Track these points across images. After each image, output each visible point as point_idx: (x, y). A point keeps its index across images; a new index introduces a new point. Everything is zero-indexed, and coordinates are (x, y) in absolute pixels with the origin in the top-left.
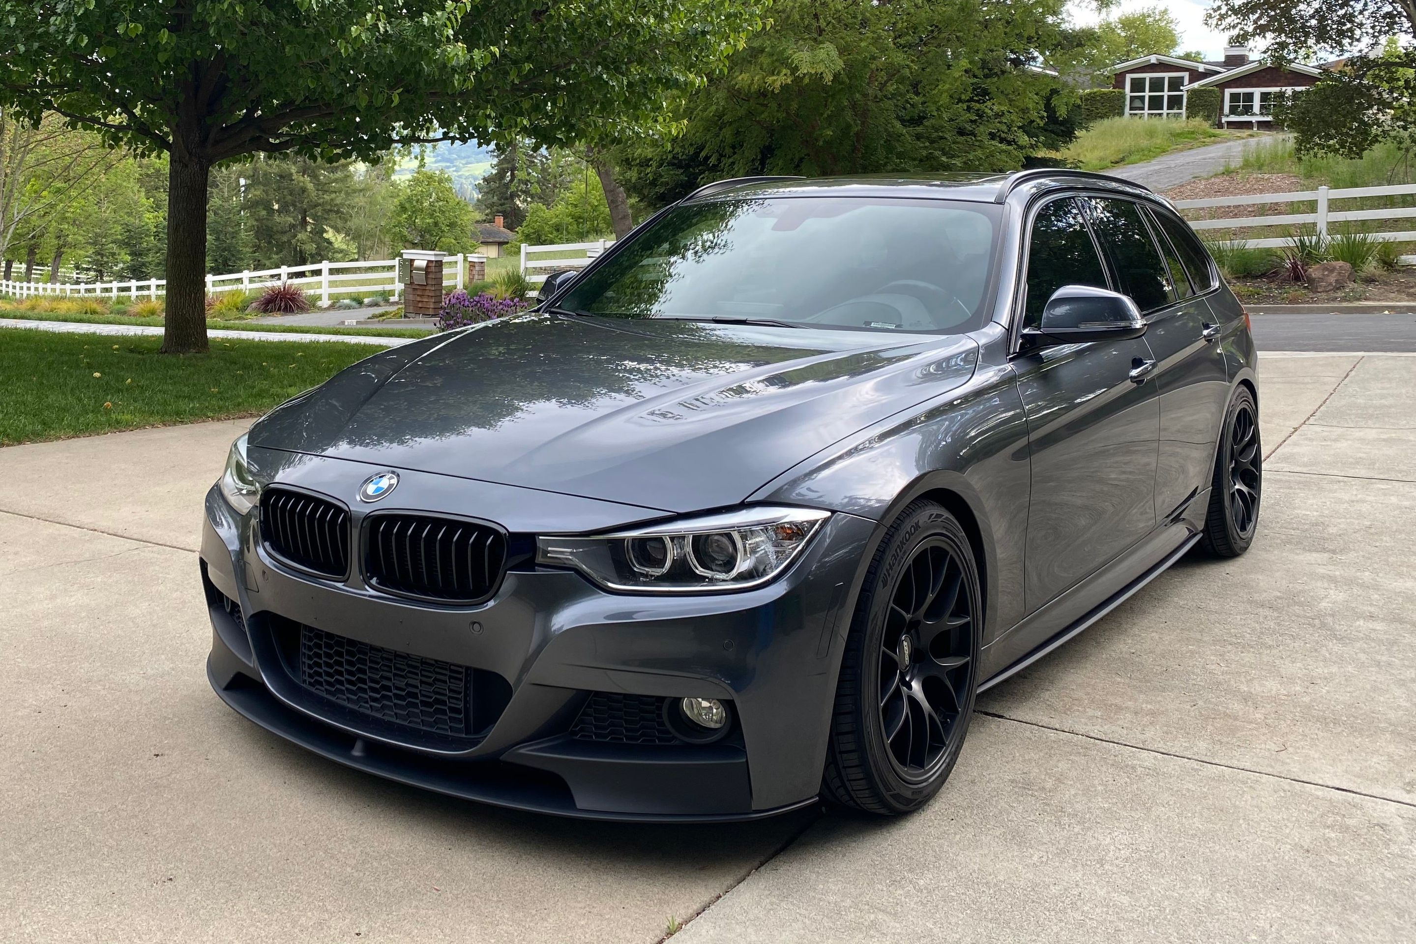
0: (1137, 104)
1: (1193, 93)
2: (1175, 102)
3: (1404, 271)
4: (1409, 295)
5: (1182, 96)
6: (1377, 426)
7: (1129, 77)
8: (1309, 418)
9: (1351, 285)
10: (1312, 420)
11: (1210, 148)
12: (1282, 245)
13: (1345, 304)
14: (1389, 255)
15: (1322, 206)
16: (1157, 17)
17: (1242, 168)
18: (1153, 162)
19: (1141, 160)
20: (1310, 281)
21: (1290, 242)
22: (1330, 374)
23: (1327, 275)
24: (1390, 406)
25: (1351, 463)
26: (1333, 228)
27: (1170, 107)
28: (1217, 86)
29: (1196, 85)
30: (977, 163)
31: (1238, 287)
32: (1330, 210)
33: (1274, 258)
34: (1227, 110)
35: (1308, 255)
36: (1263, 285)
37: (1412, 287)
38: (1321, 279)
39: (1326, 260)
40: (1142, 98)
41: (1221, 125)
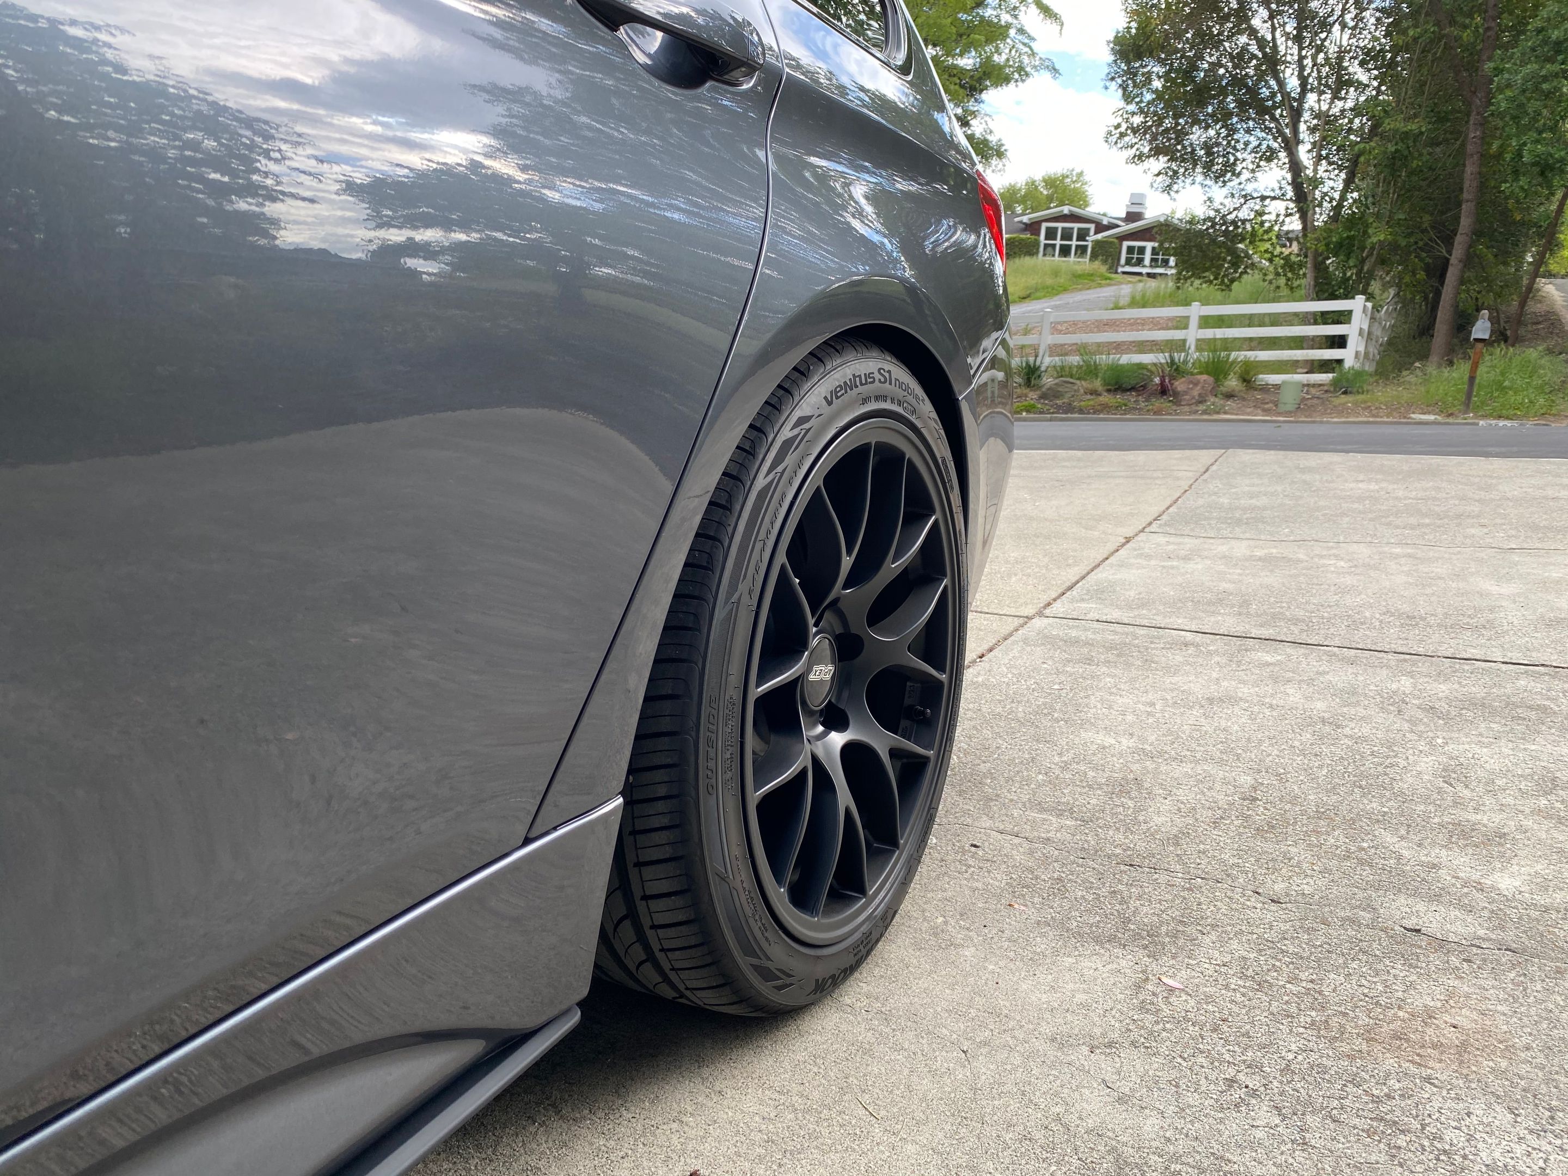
0: (1049, 251)
1: (1097, 243)
2: (1082, 250)
3: (1261, 389)
4: (1264, 410)
5: (1087, 245)
6: (1248, 535)
7: (1044, 226)
8: (1150, 524)
9: (1213, 399)
10: (1154, 527)
11: (1104, 289)
12: (1155, 361)
13: (1205, 417)
14: (1249, 373)
15: (1194, 323)
16: (1074, 179)
18: (1055, 298)
19: (1045, 296)
20: (1176, 394)
21: (1162, 358)
22: (1187, 468)
23: (1191, 389)
24: (1265, 508)
25: (1209, 603)
26: (1202, 344)
27: (1078, 255)
28: (1117, 238)
29: (1099, 236)
31: (1106, 398)
32: (1200, 327)
33: (1145, 372)
34: (1123, 261)
35: (1176, 370)
36: (1131, 397)
37: (1267, 403)
38: (1186, 393)
39: (1192, 374)
40: (1054, 246)
41: (1116, 272)
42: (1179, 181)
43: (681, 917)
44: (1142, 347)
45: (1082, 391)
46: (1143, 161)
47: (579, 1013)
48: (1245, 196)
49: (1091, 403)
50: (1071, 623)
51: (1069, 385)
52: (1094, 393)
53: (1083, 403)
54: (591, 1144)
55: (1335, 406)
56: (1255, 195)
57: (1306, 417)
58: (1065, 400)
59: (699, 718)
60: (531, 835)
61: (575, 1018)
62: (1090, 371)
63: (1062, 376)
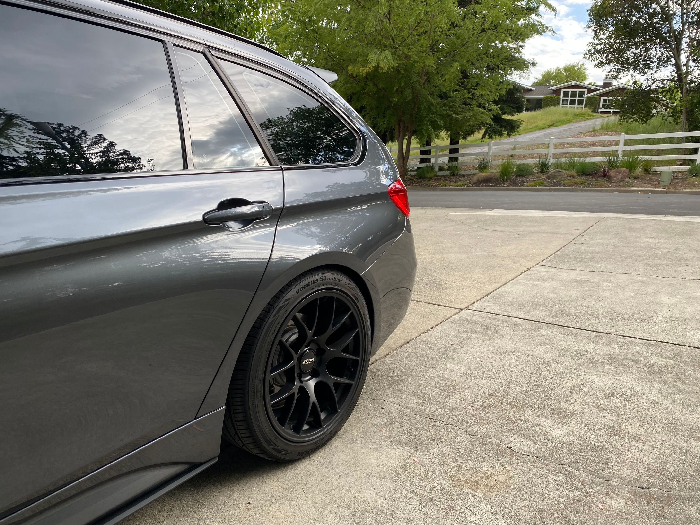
0: (565, 102)
1: (588, 98)
2: (580, 102)
3: (653, 174)
4: (653, 185)
5: (583, 99)
6: (580, 268)
7: (563, 91)
8: (543, 260)
9: (627, 180)
10: (544, 262)
11: (589, 121)
12: (602, 161)
13: (622, 189)
14: (648, 166)
15: (622, 143)
16: (580, 67)
17: (600, 129)
18: (565, 126)
19: (560, 125)
20: (610, 177)
21: (605, 159)
23: (617, 175)
25: (539, 304)
26: (624, 153)
27: (579, 104)
28: (598, 96)
29: (590, 95)
30: (469, 118)
31: (578, 179)
32: (625, 145)
33: (596, 167)
34: (601, 106)
35: (612, 165)
36: (589, 178)
37: (655, 181)
38: (615, 177)
39: (618, 168)
40: (567, 100)
41: (598, 112)
42: (622, 73)
43: (248, 435)
44: (595, 154)
45: (566, 176)
46: (602, 66)
47: (217, 459)
48: (654, 79)
49: (570, 181)
50: (477, 313)
51: (560, 173)
52: (572, 176)
53: (565, 181)
54: (226, 493)
55: (689, 183)
56: (659, 79)
57: (673, 188)
58: (558, 180)
59: (249, 385)
60: (197, 417)
61: (217, 460)
62: (572, 165)
63: (557, 168)
